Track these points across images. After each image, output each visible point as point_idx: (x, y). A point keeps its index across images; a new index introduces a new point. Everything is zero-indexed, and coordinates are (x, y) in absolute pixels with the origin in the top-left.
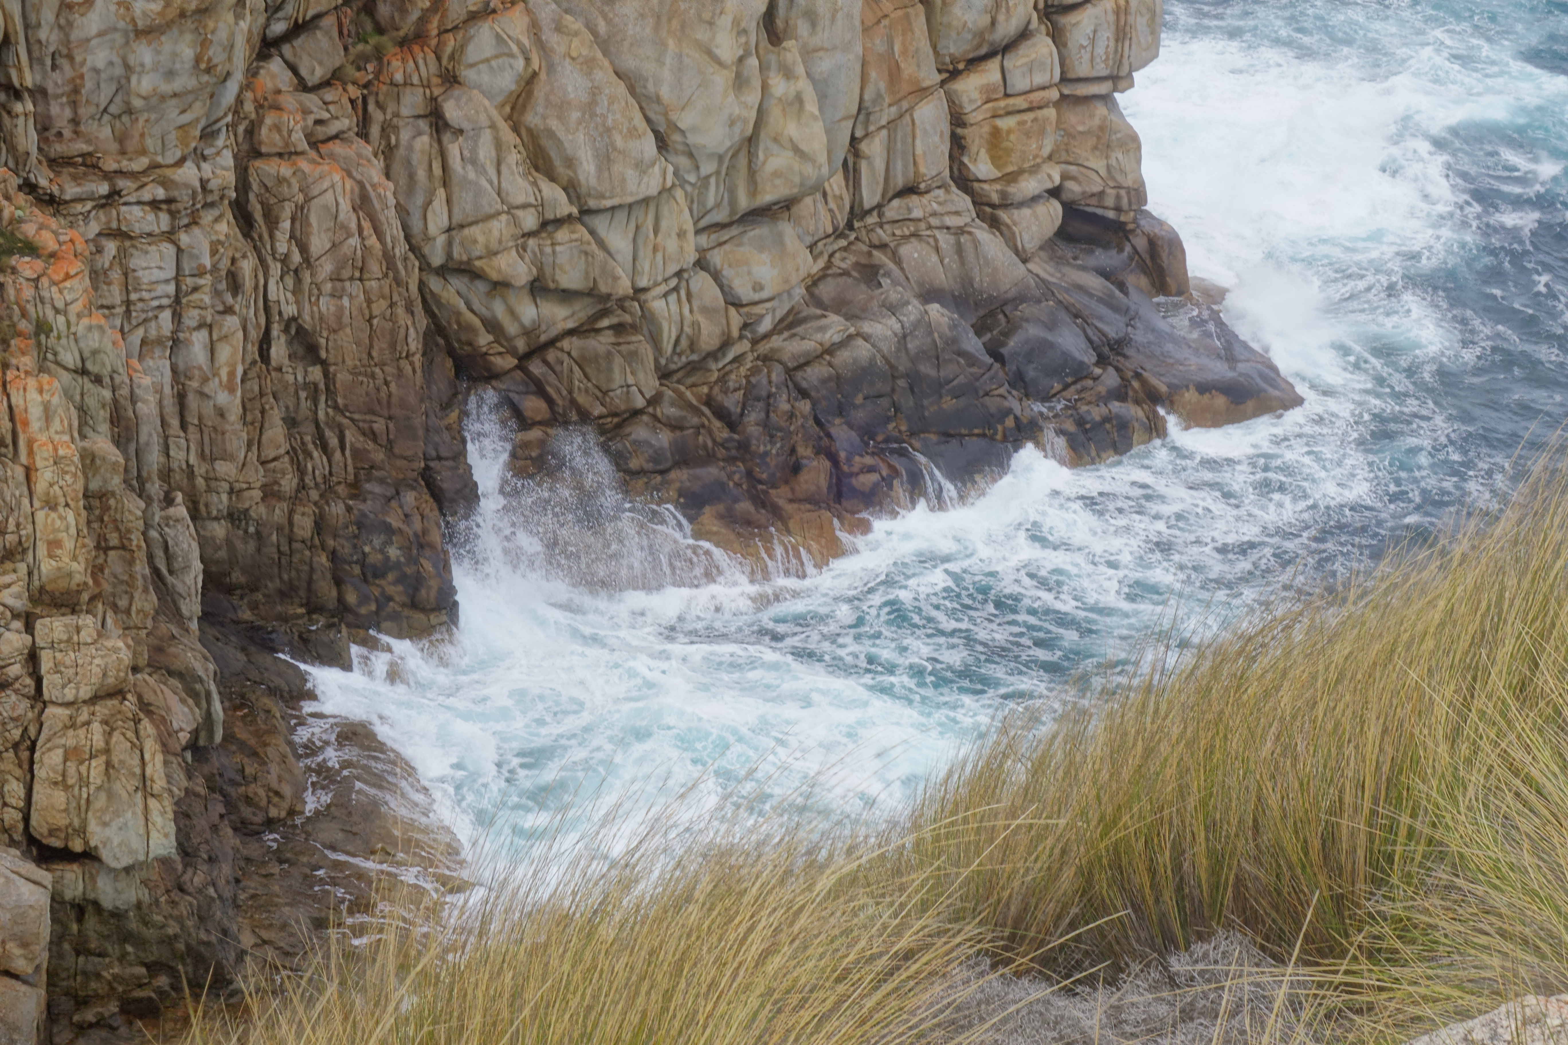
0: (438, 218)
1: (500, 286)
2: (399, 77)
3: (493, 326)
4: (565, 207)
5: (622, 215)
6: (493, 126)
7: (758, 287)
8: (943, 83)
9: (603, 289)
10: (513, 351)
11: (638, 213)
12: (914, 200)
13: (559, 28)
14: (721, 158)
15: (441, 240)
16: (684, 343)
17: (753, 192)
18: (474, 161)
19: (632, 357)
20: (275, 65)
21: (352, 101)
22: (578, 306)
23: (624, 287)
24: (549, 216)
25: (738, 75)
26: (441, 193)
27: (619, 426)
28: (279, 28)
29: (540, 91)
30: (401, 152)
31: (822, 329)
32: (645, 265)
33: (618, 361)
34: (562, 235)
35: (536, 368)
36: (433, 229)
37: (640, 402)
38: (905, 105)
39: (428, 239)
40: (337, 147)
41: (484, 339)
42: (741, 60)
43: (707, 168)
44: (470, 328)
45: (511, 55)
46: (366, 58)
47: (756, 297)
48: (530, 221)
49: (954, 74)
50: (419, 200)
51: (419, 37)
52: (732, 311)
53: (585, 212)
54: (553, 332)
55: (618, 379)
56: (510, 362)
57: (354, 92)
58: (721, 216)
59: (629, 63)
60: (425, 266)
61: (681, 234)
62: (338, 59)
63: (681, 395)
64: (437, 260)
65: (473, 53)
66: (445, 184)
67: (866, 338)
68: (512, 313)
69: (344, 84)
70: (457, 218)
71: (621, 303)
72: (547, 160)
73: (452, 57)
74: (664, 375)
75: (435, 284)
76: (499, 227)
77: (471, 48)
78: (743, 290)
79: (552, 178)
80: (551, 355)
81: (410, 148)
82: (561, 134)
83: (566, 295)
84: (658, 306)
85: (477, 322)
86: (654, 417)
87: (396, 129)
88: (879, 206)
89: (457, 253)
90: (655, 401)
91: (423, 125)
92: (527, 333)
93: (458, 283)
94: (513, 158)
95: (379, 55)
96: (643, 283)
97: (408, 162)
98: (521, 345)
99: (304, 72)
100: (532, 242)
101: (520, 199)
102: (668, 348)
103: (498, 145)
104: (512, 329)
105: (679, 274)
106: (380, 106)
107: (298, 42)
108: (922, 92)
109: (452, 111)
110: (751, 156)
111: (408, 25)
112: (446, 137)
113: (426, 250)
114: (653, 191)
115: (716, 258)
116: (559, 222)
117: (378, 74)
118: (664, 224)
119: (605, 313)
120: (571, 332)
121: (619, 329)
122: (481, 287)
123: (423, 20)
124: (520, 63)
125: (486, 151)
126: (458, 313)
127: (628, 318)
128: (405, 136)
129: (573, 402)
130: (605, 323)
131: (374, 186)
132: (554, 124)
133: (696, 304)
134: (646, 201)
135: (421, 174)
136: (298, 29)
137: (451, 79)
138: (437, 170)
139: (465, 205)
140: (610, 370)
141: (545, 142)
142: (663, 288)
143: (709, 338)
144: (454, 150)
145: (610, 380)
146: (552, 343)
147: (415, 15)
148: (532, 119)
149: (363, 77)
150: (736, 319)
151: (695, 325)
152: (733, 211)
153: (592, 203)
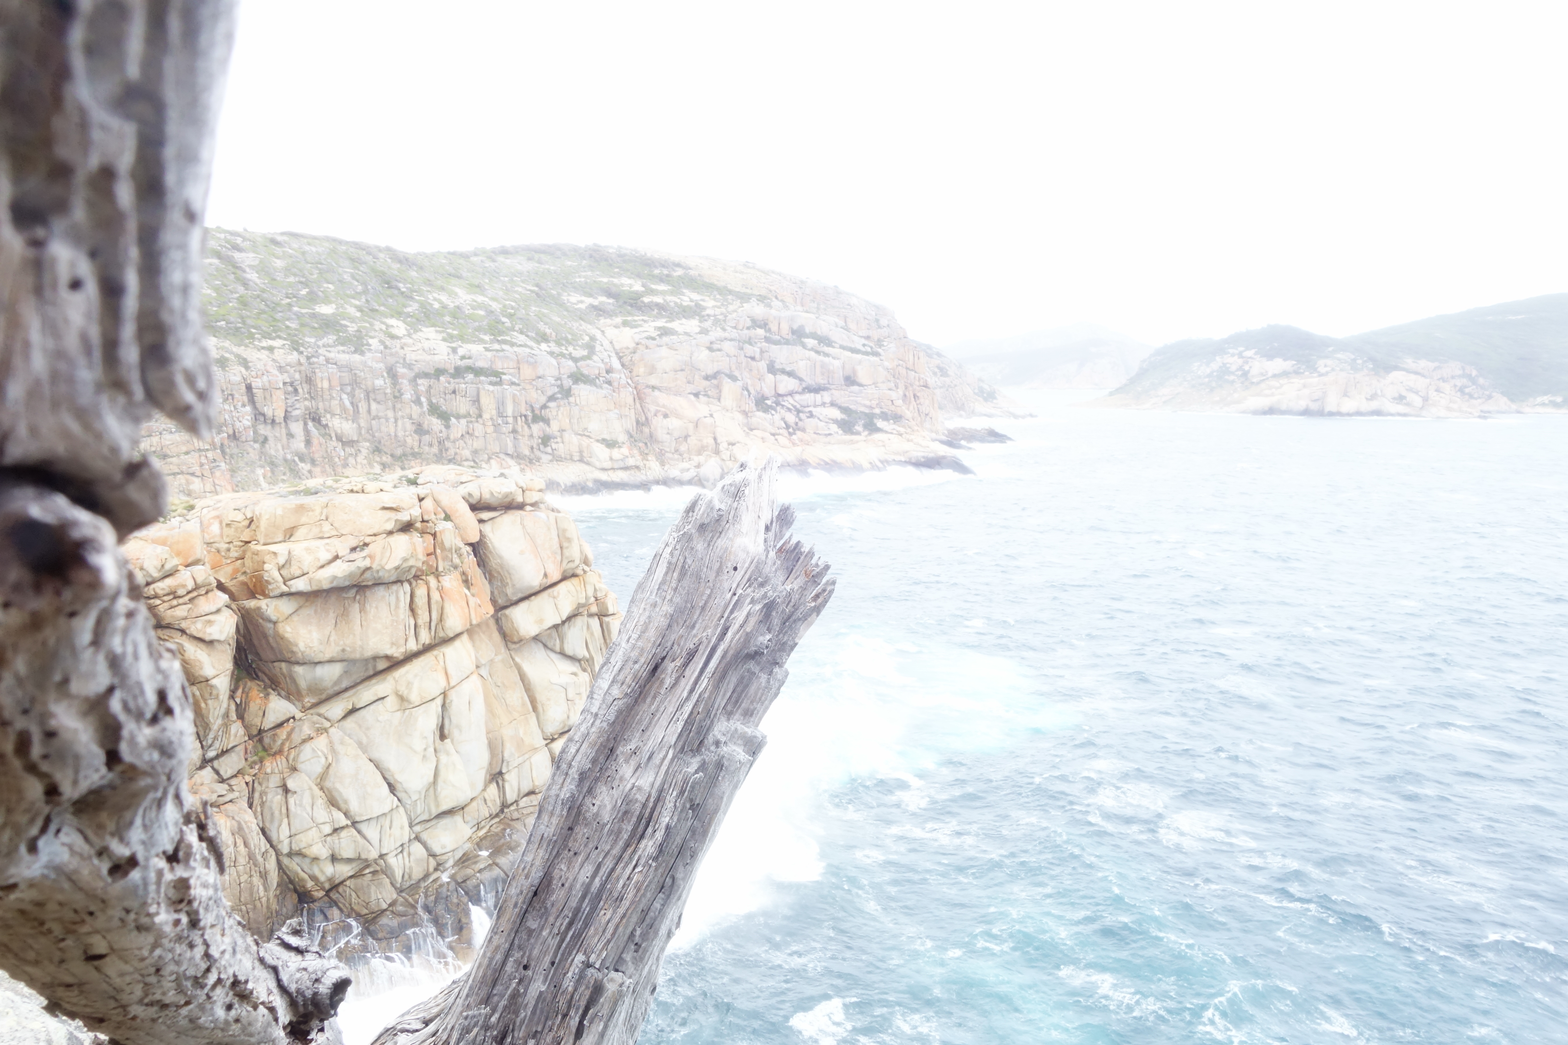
0: (284, 832)
1: (315, 859)
2: (269, 770)
3: (313, 878)
4: (344, 821)
5: (373, 822)
6: (310, 789)
7: (443, 847)
8: (547, 745)
9: (363, 856)
10: (323, 889)
11: (382, 820)
12: (533, 797)
13: (342, 743)
14: (420, 792)
15: (286, 842)
16: (406, 877)
17: (437, 806)
18: (301, 805)
19: (380, 885)
20: (208, 770)
21: (247, 783)
22: (354, 865)
23: (373, 854)
24: (337, 826)
25: (424, 756)
26: (285, 821)
27: (375, 918)
28: (211, 754)
29: (331, 771)
30: (268, 804)
31: (476, 863)
32: (385, 843)
33: (373, 888)
34: (344, 834)
35: (334, 895)
36: (282, 837)
37: (385, 906)
38: (527, 756)
39: (280, 842)
40: (229, 807)
41: (310, 884)
42: (425, 749)
43: (414, 798)
44: (303, 880)
45: (318, 757)
46: (255, 763)
47: (443, 851)
48: (327, 829)
49: (553, 740)
50: (276, 824)
51: (280, 752)
52: (431, 859)
53: (354, 824)
54: (341, 879)
55: (373, 897)
56: (321, 893)
57: (248, 779)
58: (425, 817)
59: (375, 755)
60: (278, 853)
61: (402, 828)
62: (242, 764)
63: (406, 900)
64: (285, 850)
65: (302, 757)
66: (288, 817)
67: (497, 865)
68: (322, 871)
69: (243, 775)
70: (293, 832)
71: (375, 861)
72: (336, 801)
73: (294, 760)
74: (400, 891)
75: (286, 861)
76: (313, 834)
77: (302, 755)
78: (437, 850)
79: (339, 809)
80: (341, 889)
81: (272, 802)
82: (341, 789)
83: (349, 860)
84: (392, 860)
85: (306, 877)
86: (392, 912)
87: (266, 793)
88: (516, 801)
89: (295, 847)
90: (393, 904)
91: (280, 791)
92: (330, 880)
93: (297, 859)
94: (321, 802)
95: (261, 761)
96: (384, 852)
97: (271, 808)
98: (327, 886)
99: (222, 773)
100: (329, 838)
101: (321, 821)
102: (399, 879)
103: (313, 797)
104: (322, 878)
105: (402, 845)
106: (260, 784)
107: (221, 759)
108: (535, 750)
109: (291, 784)
110: (435, 790)
111: (276, 748)
112: (289, 795)
113: (279, 847)
114: (386, 810)
115: (424, 836)
116: (343, 828)
117: (260, 769)
118: (394, 824)
119: (368, 866)
120: (351, 877)
121: (374, 873)
122: (307, 861)
123: (283, 744)
124: (323, 760)
125: (307, 800)
126: (297, 874)
127: (378, 868)
128: (270, 796)
129: (352, 909)
130: (367, 871)
131: (246, 822)
132: (338, 786)
133: (412, 858)
134: (384, 814)
135: (277, 813)
136: (224, 753)
137: (294, 769)
138: (284, 810)
139: (297, 825)
140: (370, 893)
141: (335, 794)
142: (395, 853)
143: (417, 874)
144: (291, 801)
145: (370, 897)
146: (342, 883)
147: (279, 742)
148: (328, 784)
149: (254, 771)
150: (433, 863)
151: (411, 868)
152: (430, 815)
153: (358, 819)
